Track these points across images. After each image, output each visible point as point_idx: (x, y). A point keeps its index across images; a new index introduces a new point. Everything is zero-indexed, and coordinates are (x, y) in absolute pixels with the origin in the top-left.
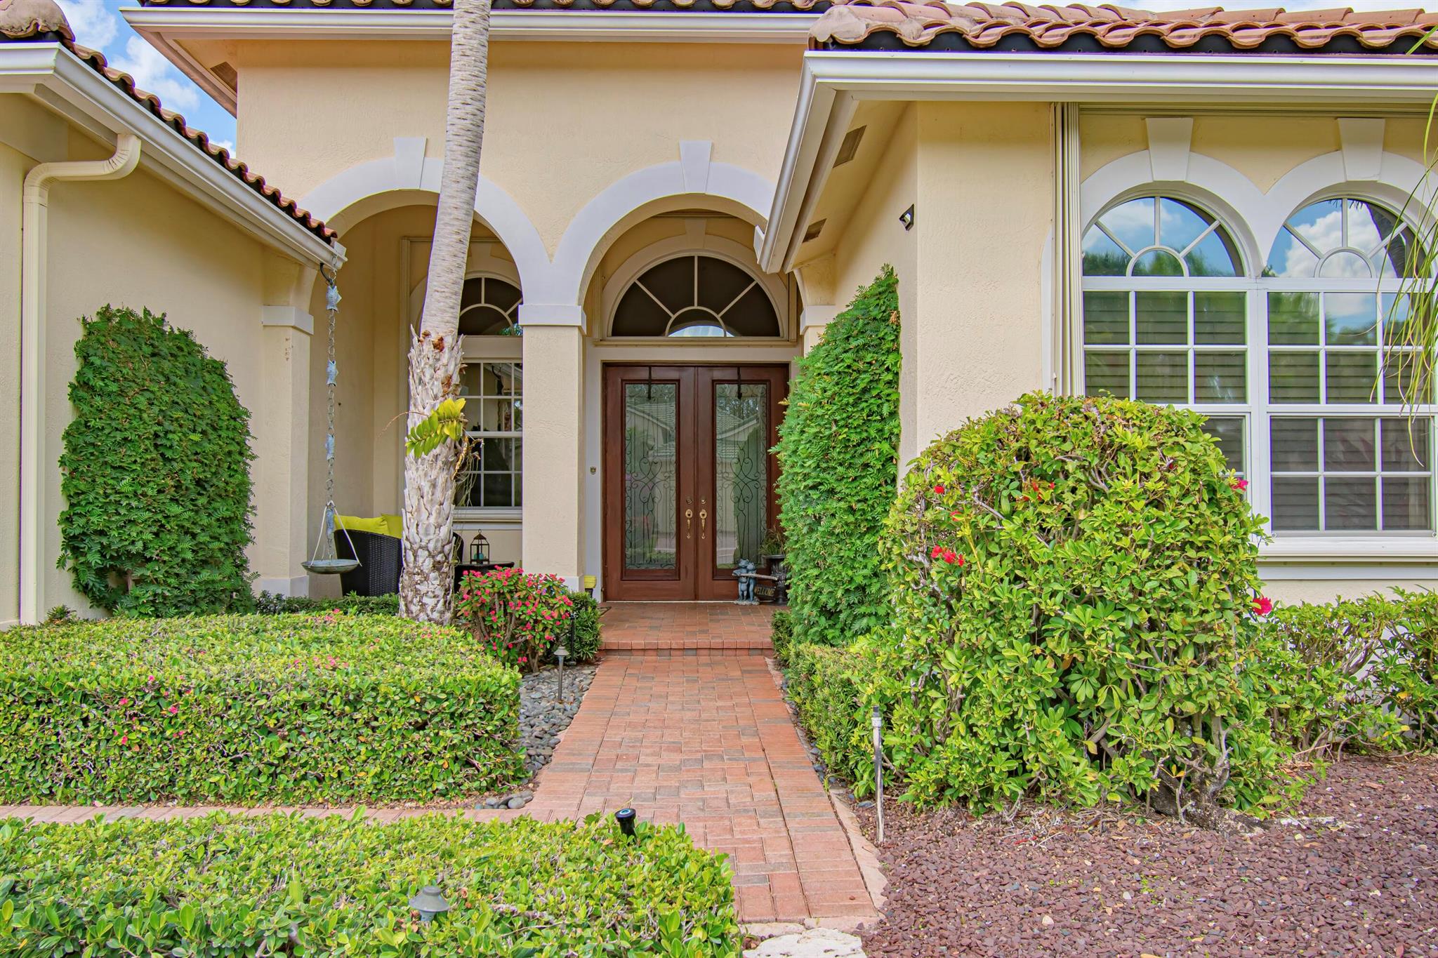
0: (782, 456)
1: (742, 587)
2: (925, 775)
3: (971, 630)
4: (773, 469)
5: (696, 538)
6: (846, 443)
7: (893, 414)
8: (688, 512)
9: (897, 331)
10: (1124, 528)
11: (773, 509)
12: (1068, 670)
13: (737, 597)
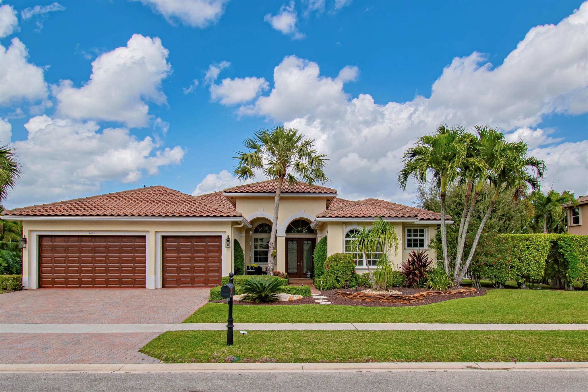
0: (314, 257)
1: (308, 276)
2: (326, 287)
3: (329, 274)
4: (313, 258)
5: (300, 268)
6: (321, 256)
7: (326, 253)
8: (299, 263)
9: (327, 243)
10: (341, 265)
11: (313, 263)
12: (337, 276)
13: (307, 277)
